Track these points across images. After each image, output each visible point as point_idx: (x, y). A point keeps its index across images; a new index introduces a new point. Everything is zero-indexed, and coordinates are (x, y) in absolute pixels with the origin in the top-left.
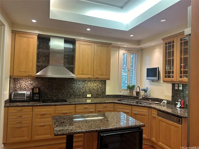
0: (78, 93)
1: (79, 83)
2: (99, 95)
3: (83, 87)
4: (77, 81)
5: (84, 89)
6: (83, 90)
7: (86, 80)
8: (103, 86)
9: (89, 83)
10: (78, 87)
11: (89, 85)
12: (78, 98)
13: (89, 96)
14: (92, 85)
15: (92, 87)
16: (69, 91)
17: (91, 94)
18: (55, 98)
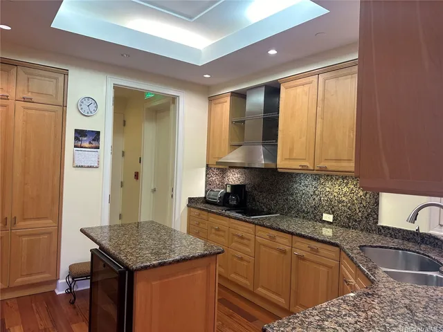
0: (304, 207)
1: (306, 182)
2: (356, 221)
3: (314, 192)
4: (302, 175)
5: (317, 199)
6: (314, 199)
7: (320, 176)
8: (368, 196)
9: (329, 184)
10: (304, 191)
11: (328, 189)
12: (304, 217)
13: (328, 217)
14: (337, 190)
15: (336, 194)
16: (287, 199)
17: (333, 213)
18: (265, 210)
